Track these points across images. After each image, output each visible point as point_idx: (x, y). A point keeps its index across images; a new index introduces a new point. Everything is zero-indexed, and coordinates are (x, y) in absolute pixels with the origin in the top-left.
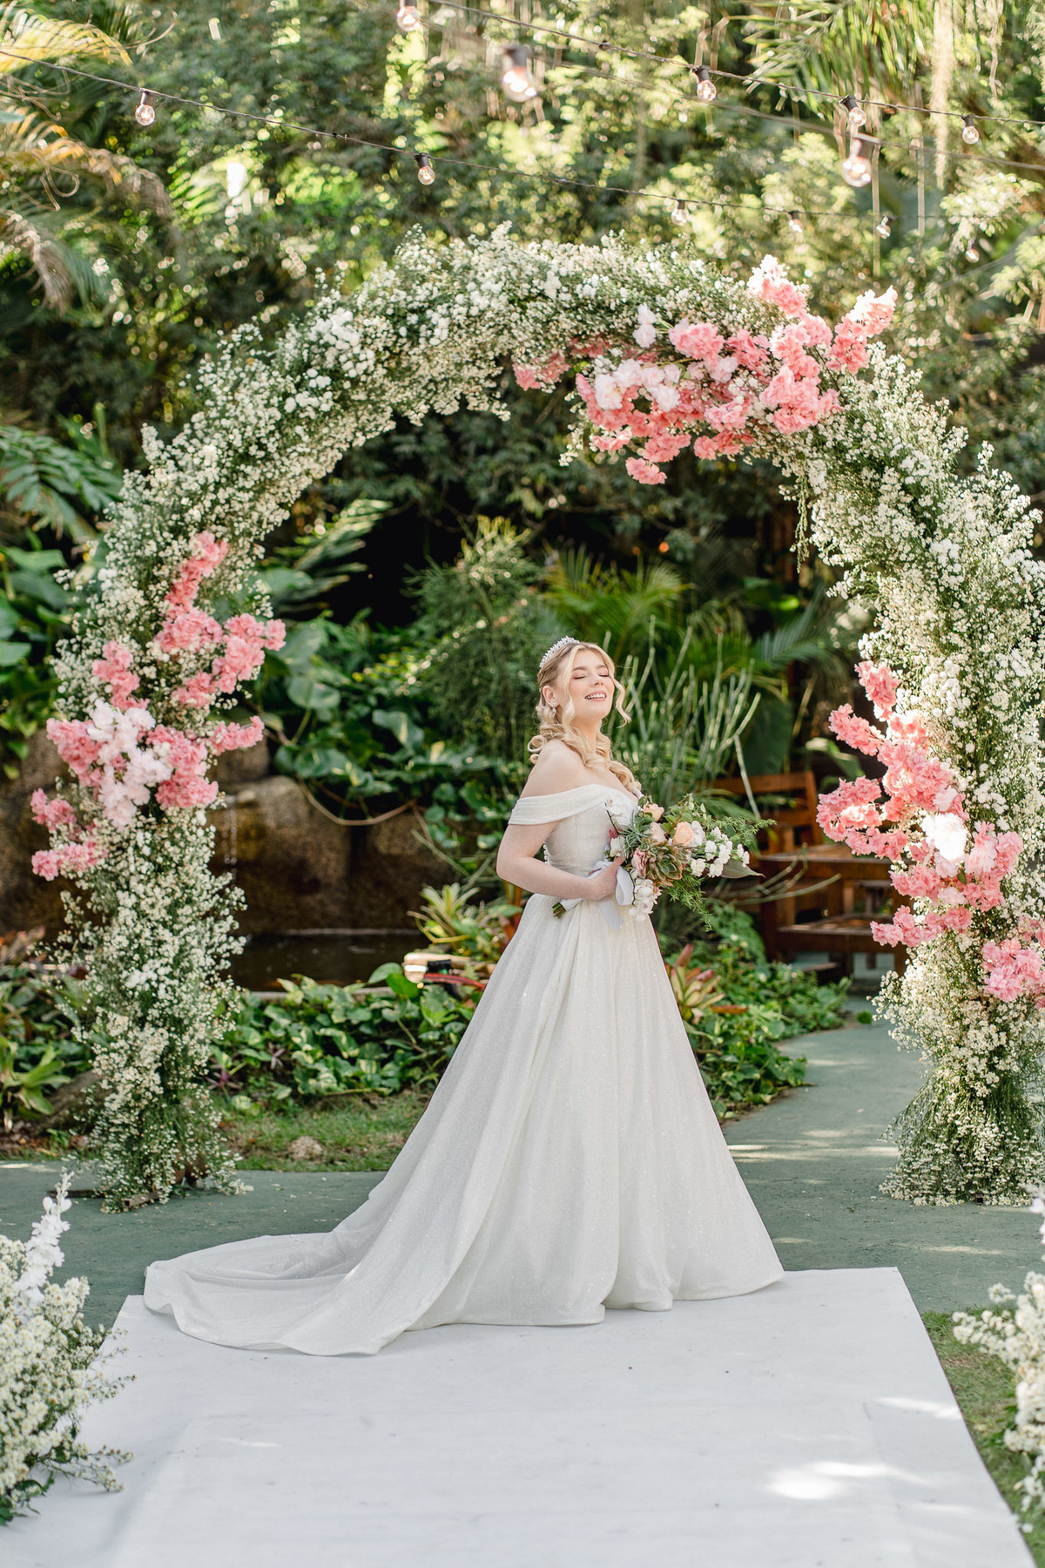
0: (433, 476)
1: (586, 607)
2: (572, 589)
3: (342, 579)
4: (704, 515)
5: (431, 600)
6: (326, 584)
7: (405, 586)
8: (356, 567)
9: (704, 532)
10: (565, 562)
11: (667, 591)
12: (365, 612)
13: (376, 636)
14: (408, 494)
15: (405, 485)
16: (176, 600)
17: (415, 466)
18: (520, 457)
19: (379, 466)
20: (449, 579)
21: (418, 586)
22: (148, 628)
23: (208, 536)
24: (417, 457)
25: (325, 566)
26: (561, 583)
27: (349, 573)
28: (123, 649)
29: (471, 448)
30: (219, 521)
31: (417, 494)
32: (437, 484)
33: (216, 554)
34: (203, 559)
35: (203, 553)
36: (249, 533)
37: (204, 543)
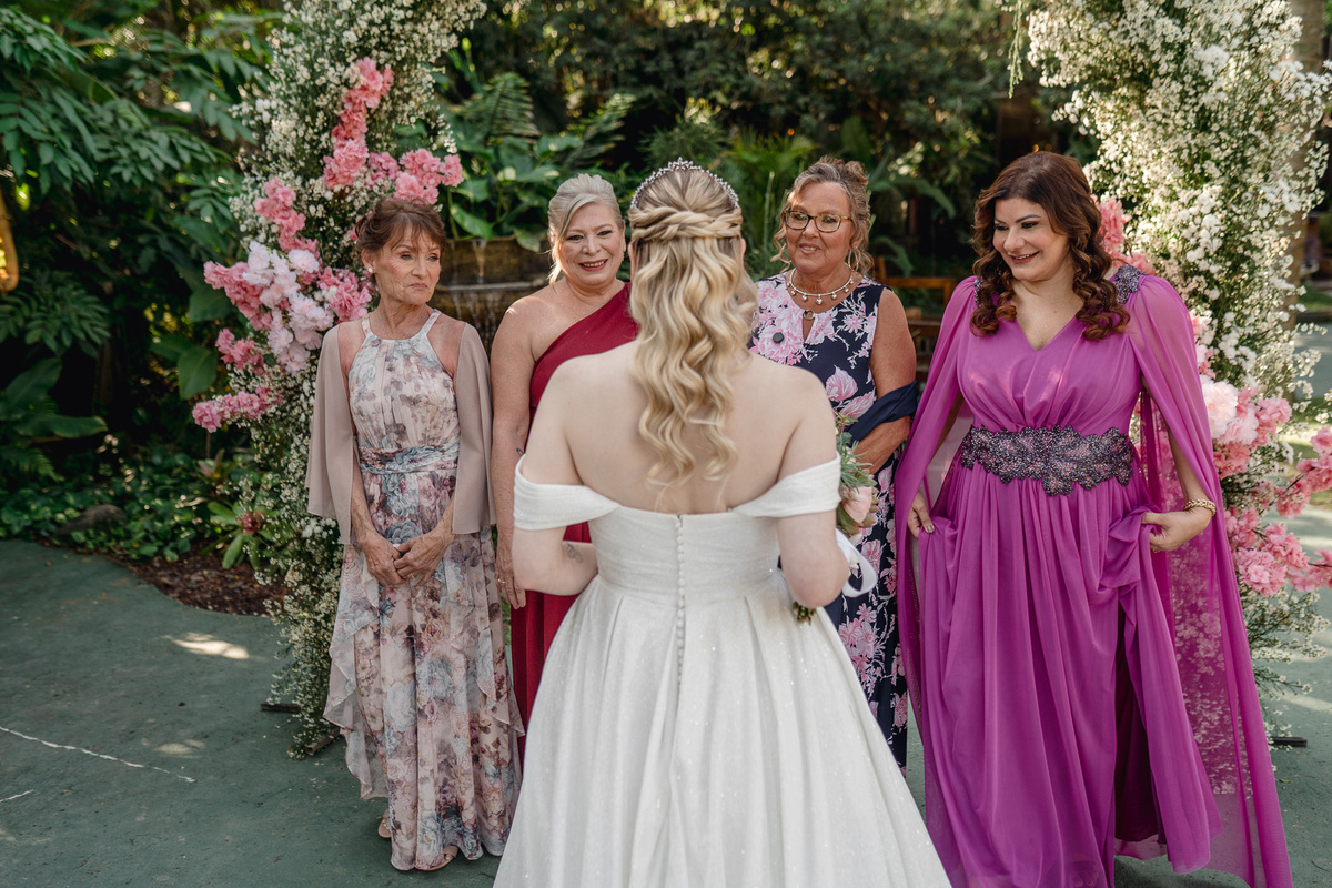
0: (666, 86)
1: (754, 159)
2: (746, 148)
3: (611, 145)
4: (822, 106)
5: (657, 154)
6: (602, 149)
7: (639, 145)
8: (619, 138)
9: (822, 116)
10: (741, 133)
11: (804, 149)
12: (626, 165)
13: (630, 179)
14: (651, 96)
15: (649, 90)
16: (343, 133)
17: (655, 79)
18: (716, 72)
19: (634, 79)
20: (668, 139)
21: (648, 145)
22: (311, 162)
23: (370, 63)
24: (656, 74)
25: (601, 137)
26: (739, 146)
27: (617, 142)
28: (284, 185)
29: (687, 68)
30: (381, 46)
31: (655, 96)
32: (668, 91)
33: (380, 83)
34: (364, 88)
35: (363, 80)
36: (414, 60)
37: (362, 70)
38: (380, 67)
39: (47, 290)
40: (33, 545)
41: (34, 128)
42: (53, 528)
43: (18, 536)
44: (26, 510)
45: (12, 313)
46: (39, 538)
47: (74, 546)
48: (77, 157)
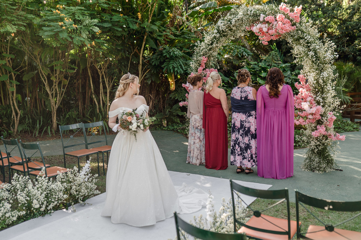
16: (202, 66)
30: (206, 54)
33: (206, 59)
34: (204, 60)
35: (203, 59)
36: (210, 56)
37: (203, 58)
38: (206, 57)
39: (180, 91)
40: (173, 132)
41: (175, 65)
42: (176, 129)
43: (171, 130)
44: (174, 127)
45: (174, 94)
46: (174, 131)
47: (178, 132)
48: (181, 69)
